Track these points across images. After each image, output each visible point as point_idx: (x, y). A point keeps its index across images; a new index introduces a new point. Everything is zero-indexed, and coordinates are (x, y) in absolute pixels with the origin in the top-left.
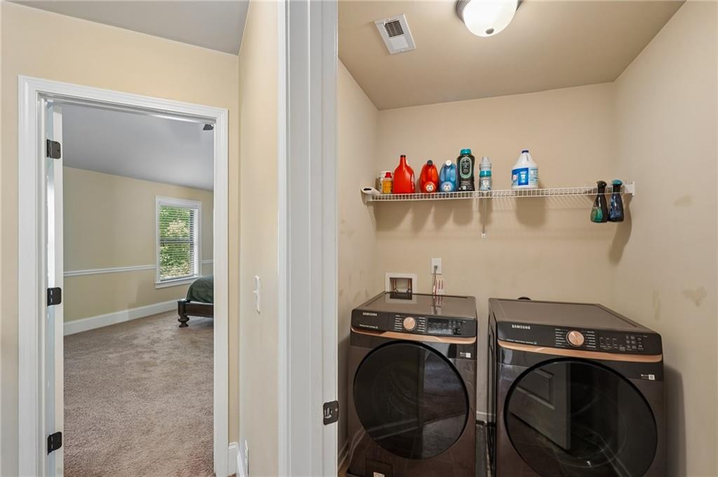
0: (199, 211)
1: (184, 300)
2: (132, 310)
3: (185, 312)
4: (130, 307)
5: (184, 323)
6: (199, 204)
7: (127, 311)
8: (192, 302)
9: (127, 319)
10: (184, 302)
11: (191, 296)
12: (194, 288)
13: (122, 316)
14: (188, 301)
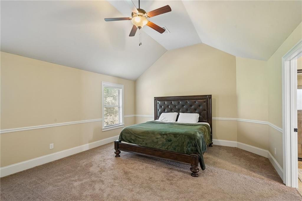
0: (122, 90)
1: (117, 140)
2: (90, 144)
3: (118, 148)
4: (89, 142)
5: (118, 155)
6: (123, 86)
7: (88, 144)
8: (122, 142)
9: (87, 149)
10: (118, 142)
11: (122, 138)
12: (123, 134)
13: (86, 147)
14: (120, 141)
